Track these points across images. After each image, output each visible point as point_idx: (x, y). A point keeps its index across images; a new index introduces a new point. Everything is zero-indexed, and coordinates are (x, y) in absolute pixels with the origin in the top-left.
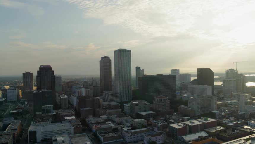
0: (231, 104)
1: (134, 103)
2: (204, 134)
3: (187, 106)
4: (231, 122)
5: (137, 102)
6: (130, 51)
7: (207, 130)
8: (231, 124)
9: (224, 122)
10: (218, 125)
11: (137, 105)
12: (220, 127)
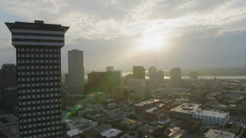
0: (161, 91)
1: (99, 93)
2: (155, 108)
3: (135, 93)
4: (167, 101)
5: (101, 93)
6: (82, 52)
7: (156, 106)
8: (167, 102)
9: (163, 101)
10: (160, 103)
11: (101, 95)
12: (162, 104)
